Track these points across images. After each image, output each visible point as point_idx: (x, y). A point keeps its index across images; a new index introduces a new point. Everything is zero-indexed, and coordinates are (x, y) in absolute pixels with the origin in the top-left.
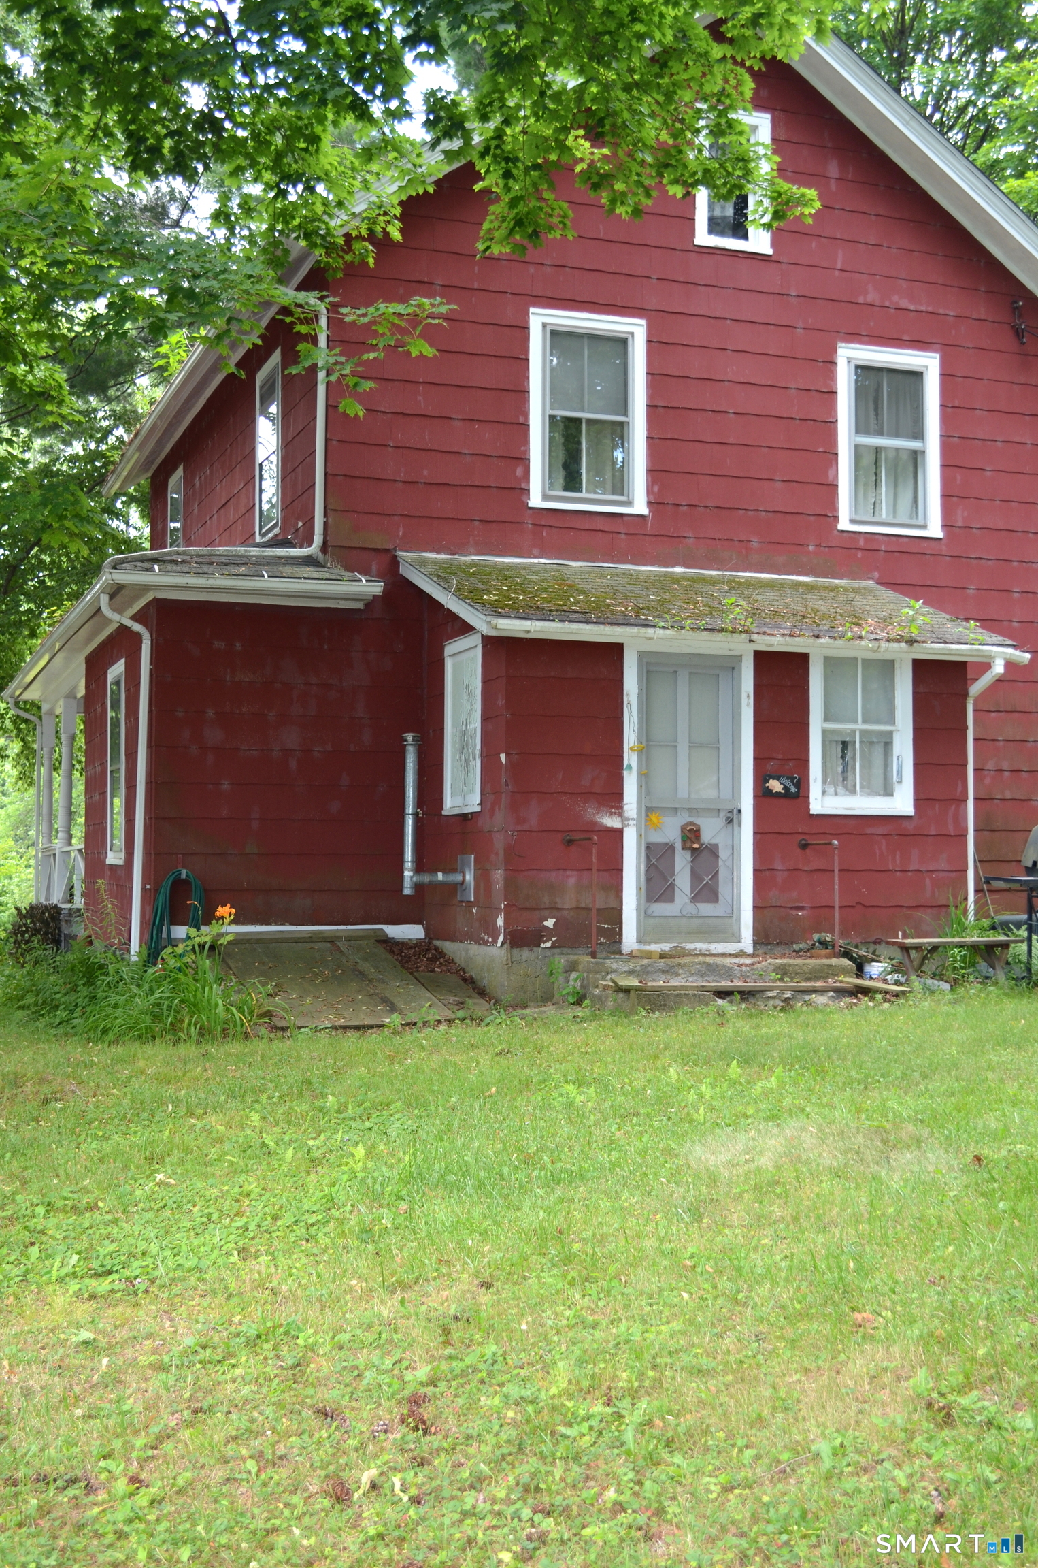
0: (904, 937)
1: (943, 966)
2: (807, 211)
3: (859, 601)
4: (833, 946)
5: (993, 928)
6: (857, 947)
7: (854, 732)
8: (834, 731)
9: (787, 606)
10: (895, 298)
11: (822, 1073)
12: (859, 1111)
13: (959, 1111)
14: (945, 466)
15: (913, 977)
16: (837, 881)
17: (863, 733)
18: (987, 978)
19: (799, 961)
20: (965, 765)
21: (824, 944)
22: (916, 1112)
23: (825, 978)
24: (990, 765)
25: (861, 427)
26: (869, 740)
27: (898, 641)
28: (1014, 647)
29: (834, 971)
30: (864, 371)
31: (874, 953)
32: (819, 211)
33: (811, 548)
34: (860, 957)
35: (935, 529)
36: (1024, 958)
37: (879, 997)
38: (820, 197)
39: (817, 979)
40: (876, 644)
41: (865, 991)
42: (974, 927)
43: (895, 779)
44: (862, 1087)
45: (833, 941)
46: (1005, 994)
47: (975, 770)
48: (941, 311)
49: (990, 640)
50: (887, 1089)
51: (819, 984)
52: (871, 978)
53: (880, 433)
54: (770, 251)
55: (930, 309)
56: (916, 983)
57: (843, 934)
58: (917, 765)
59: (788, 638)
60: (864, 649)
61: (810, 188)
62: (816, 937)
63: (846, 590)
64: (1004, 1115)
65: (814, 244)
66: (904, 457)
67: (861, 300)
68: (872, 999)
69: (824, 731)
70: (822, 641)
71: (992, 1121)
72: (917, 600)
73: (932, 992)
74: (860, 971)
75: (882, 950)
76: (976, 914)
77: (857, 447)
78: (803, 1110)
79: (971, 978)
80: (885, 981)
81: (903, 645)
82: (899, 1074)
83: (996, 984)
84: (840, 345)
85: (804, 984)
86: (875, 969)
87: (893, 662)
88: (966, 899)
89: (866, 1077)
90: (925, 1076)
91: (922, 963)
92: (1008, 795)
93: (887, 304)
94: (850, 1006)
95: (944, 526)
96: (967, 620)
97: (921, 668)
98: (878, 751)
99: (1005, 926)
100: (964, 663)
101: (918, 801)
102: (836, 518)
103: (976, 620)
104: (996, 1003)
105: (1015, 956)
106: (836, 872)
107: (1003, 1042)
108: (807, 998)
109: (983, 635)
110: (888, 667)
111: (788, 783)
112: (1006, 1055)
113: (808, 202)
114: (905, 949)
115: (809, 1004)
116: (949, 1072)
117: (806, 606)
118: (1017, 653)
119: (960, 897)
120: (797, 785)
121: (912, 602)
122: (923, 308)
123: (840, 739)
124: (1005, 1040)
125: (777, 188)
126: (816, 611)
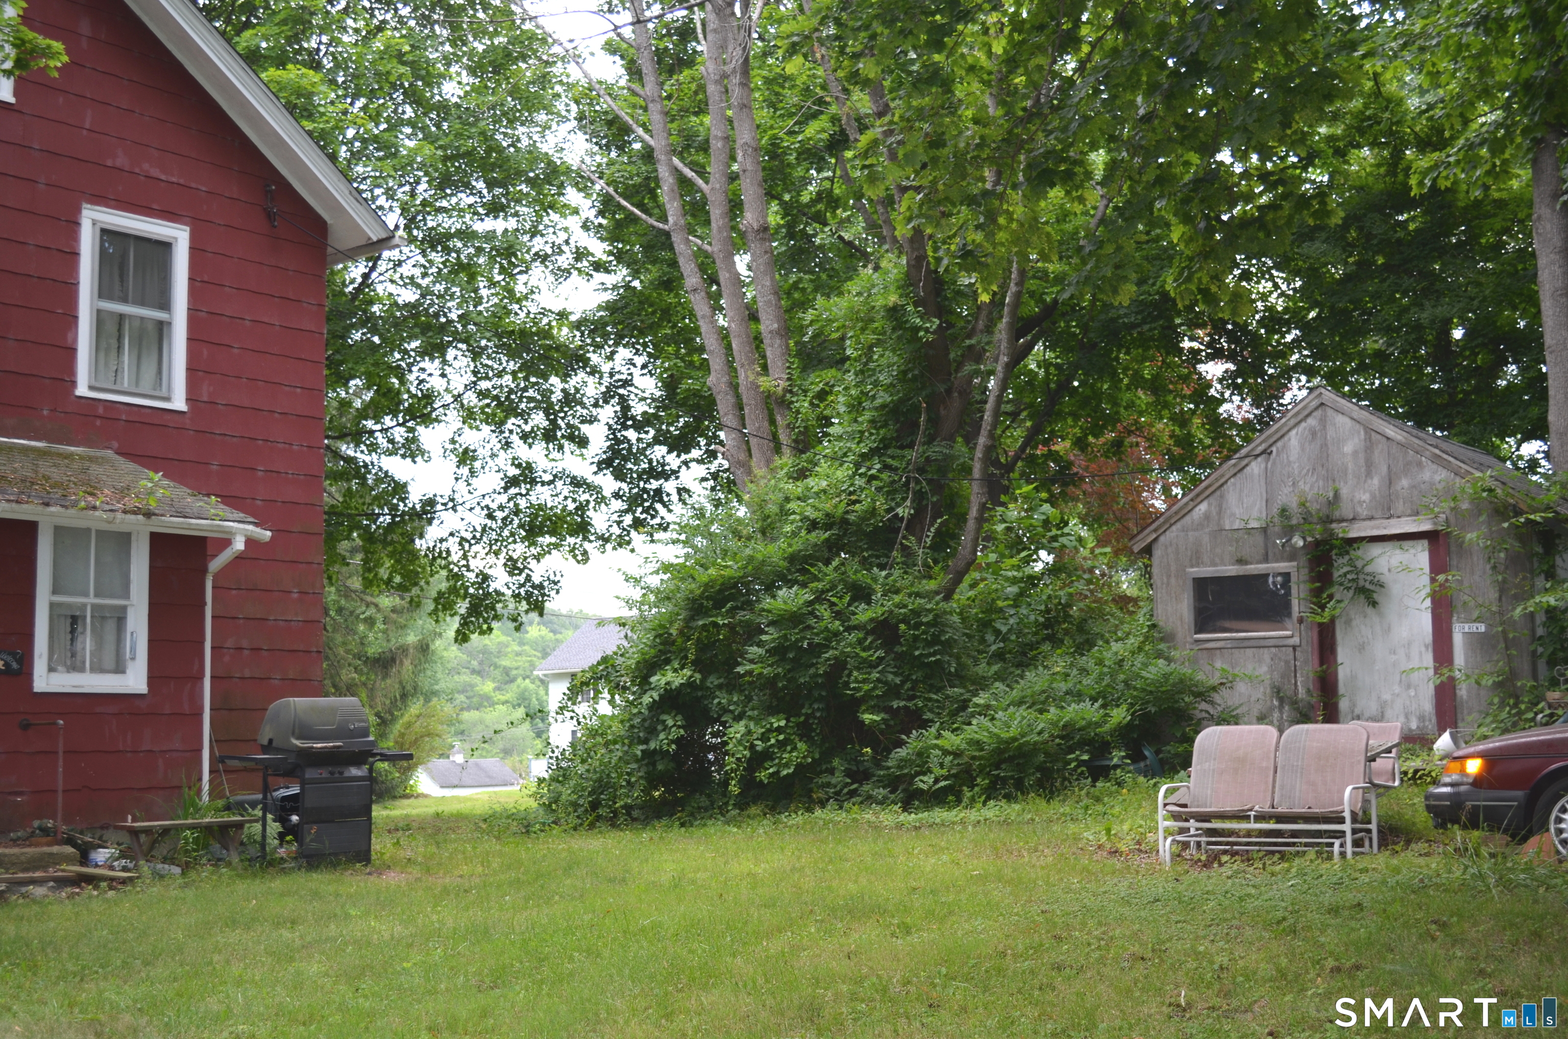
0: (134, 821)
1: (175, 849)
2: (52, 63)
3: (96, 470)
4: (55, 833)
5: (228, 808)
6: (81, 833)
7: (84, 605)
8: (60, 605)
9: (15, 471)
10: (146, 166)
11: (34, 968)
12: (71, 1006)
13: (181, 996)
14: (190, 340)
15: (142, 862)
16: (61, 763)
17: (95, 607)
18: (219, 860)
19: (15, 850)
20: (202, 642)
21: (45, 831)
22: (135, 1001)
23: (44, 868)
24: (230, 643)
25: (103, 291)
26: (101, 615)
27: (135, 513)
28: (256, 524)
29: (56, 860)
30: (107, 234)
31: (100, 838)
32: (65, 65)
33: (45, 412)
34: (85, 843)
35: (179, 403)
36: (258, 838)
37: (104, 884)
38: (68, 52)
39: (35, 869)
40: (111, 515)
41: (91, 880)
42: (208, 808)
43: (128, 655)
44: (78, 979)
45: (55, 827)
46: (238, 876)
47: (213, 648)
48: (193, 185)
49: (231, 516)
50: (105, 978)
51: (37, 874)
52: (97, 866)
53: (124, 300)
54: (12, 100)
55: (182, 181)
56: (145, 868)
57: (66, 821)
58: (151, 642)
59: (14, 505)
60: (98, 520)
61: (57, 40)
62: (36, 823)
63: (82, 458)
64: (228, 997)
65: (61, 100)
66: (150, 327)
67: (109, 163)
68: (96, 887)
69: (52, 606)
70: (52, 509)
71: (213, 1004)
72: (156, 472)
73: (162, 877)
74: (84, 859)
75: (110, 835)
76: (210, 794)
77: (99, 312)
78: (9, 1009)
79: (204, 861)
80: (112, 868)
81: (140, 517)
82: (119, 963)
83: (229, 864)
84: (85, 205)
85: (21, 875)
86: (101, 855)
87: (129, 535)
88: (200, 779)
89: (83, 968)
90: (146, 964)
91: (152, 848)
92: (247, 674)
93: (137, 170)
94: (71, 897)
95: (188, 400)
96: (208, 495)
97: (159, 542)
98: (111, 626)
99: (240, 807)
100: (204, 539)
101: (152, 679)
102: (74, 384)
103: (217, 496)
104: (228, 885)
105: (250, 837)
106: (61, 754)
107: (232, 923)
108: (24, 889)
109: (224, 510)
110: (124, 539)
111: (9, 659)
112: (234, 936)
113: (53, 55)
114: (134, 833)
115: (24, 896)
116: (173, 959)
117: (36, 472)
118: (258, 530)
119: (194, 777)
120: (20, 661)
121: (151, 474)
122: (174, 180)
123: (69, 613)
124: (234, 922)
125: (21, 35)
126: (47, 478)
